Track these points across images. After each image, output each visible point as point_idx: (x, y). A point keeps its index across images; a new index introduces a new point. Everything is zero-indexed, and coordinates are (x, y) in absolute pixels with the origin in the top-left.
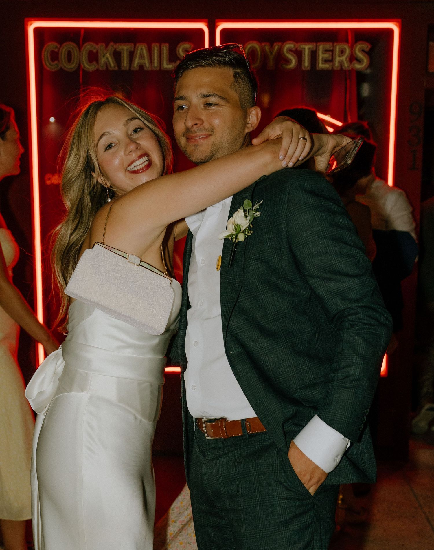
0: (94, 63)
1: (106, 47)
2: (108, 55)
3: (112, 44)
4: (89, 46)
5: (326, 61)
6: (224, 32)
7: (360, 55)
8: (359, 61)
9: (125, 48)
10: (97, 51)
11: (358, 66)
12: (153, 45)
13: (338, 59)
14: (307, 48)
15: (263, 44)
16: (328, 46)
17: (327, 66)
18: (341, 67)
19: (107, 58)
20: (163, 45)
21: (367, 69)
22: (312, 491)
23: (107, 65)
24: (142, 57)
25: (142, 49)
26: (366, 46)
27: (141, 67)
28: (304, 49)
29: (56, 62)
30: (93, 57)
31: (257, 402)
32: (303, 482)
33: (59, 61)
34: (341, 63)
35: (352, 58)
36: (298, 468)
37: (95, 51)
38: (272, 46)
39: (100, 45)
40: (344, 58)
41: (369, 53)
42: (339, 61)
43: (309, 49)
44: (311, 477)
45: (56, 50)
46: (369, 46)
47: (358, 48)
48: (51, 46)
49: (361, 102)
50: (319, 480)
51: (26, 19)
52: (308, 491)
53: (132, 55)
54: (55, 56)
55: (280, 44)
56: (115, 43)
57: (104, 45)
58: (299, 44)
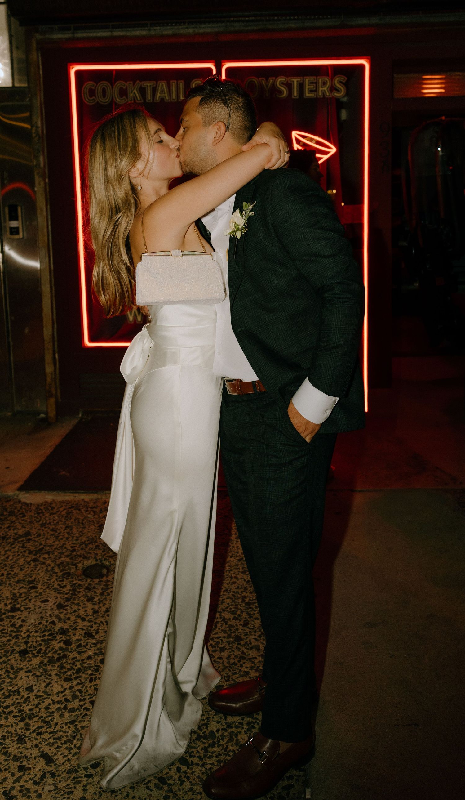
0: (124, 97)
1: (134, 85)
2: (135, 91)
3: (138, 81)
4: (119, 84)
5: (311, 91)
6: (228, 70)
7: (339, 86)
8: (338, 90)
9: (148, 85)
10: (126, 88)
11: (337, 95)
12: (172, 81)
13: (321, 89)
14: (295, 81)
15: (260, 79)
16: (312, 79)
17: (312, 95)
18: (324, 95)
19: (135, 93)
20: (179, 81)
21: (344, 97)
22: (308, 439)
23: (134, 100)
24: (162, 91)
25: (163, 85)
26: (344, 79)
27: (162, 100)
28: (293, 81)
29: (94, 97)
30: (123, 93)
31: (260, 370)
32: (299, 432)
33: (95, 97)
34: (324, 93)
35: (333, 88)
36: (295, 422)
37: (124, 88)
38: (267, 80)
39: (128, 83)
40: (325, 89)
41: (346, 84)
42: (322, 91)
43: (297, 81)
44: (306, 427)
45: (93, 88)
46: (346, 79)
47: (336, 80)
48: (89, 85)
49: (340, 124)
50: (313, 430)
51: (69, 64)
52: (304, 440)
53: (154, 90)
54: (92, 93)
55: (274, 78)
56: (141, 81)
57: (132, 83)
58: (289, 78)
